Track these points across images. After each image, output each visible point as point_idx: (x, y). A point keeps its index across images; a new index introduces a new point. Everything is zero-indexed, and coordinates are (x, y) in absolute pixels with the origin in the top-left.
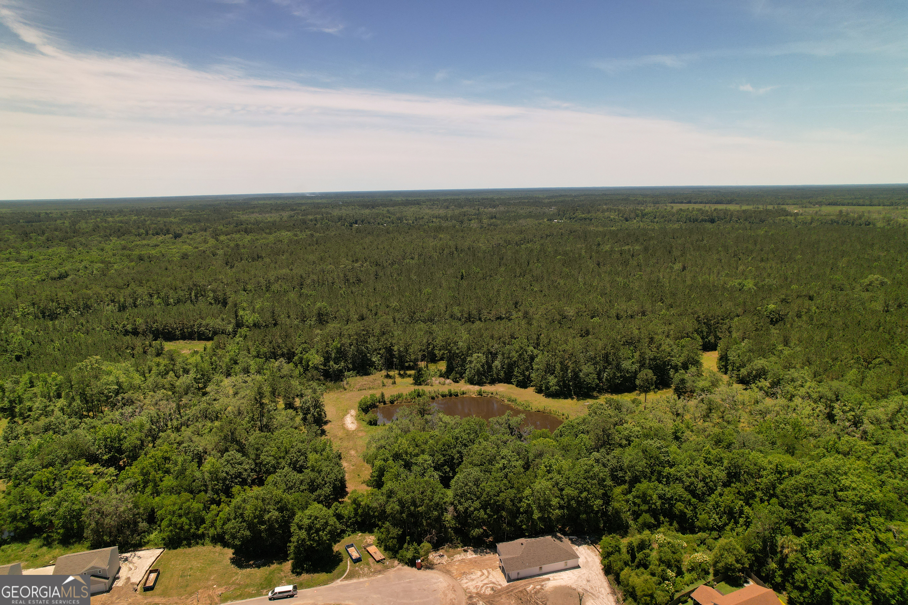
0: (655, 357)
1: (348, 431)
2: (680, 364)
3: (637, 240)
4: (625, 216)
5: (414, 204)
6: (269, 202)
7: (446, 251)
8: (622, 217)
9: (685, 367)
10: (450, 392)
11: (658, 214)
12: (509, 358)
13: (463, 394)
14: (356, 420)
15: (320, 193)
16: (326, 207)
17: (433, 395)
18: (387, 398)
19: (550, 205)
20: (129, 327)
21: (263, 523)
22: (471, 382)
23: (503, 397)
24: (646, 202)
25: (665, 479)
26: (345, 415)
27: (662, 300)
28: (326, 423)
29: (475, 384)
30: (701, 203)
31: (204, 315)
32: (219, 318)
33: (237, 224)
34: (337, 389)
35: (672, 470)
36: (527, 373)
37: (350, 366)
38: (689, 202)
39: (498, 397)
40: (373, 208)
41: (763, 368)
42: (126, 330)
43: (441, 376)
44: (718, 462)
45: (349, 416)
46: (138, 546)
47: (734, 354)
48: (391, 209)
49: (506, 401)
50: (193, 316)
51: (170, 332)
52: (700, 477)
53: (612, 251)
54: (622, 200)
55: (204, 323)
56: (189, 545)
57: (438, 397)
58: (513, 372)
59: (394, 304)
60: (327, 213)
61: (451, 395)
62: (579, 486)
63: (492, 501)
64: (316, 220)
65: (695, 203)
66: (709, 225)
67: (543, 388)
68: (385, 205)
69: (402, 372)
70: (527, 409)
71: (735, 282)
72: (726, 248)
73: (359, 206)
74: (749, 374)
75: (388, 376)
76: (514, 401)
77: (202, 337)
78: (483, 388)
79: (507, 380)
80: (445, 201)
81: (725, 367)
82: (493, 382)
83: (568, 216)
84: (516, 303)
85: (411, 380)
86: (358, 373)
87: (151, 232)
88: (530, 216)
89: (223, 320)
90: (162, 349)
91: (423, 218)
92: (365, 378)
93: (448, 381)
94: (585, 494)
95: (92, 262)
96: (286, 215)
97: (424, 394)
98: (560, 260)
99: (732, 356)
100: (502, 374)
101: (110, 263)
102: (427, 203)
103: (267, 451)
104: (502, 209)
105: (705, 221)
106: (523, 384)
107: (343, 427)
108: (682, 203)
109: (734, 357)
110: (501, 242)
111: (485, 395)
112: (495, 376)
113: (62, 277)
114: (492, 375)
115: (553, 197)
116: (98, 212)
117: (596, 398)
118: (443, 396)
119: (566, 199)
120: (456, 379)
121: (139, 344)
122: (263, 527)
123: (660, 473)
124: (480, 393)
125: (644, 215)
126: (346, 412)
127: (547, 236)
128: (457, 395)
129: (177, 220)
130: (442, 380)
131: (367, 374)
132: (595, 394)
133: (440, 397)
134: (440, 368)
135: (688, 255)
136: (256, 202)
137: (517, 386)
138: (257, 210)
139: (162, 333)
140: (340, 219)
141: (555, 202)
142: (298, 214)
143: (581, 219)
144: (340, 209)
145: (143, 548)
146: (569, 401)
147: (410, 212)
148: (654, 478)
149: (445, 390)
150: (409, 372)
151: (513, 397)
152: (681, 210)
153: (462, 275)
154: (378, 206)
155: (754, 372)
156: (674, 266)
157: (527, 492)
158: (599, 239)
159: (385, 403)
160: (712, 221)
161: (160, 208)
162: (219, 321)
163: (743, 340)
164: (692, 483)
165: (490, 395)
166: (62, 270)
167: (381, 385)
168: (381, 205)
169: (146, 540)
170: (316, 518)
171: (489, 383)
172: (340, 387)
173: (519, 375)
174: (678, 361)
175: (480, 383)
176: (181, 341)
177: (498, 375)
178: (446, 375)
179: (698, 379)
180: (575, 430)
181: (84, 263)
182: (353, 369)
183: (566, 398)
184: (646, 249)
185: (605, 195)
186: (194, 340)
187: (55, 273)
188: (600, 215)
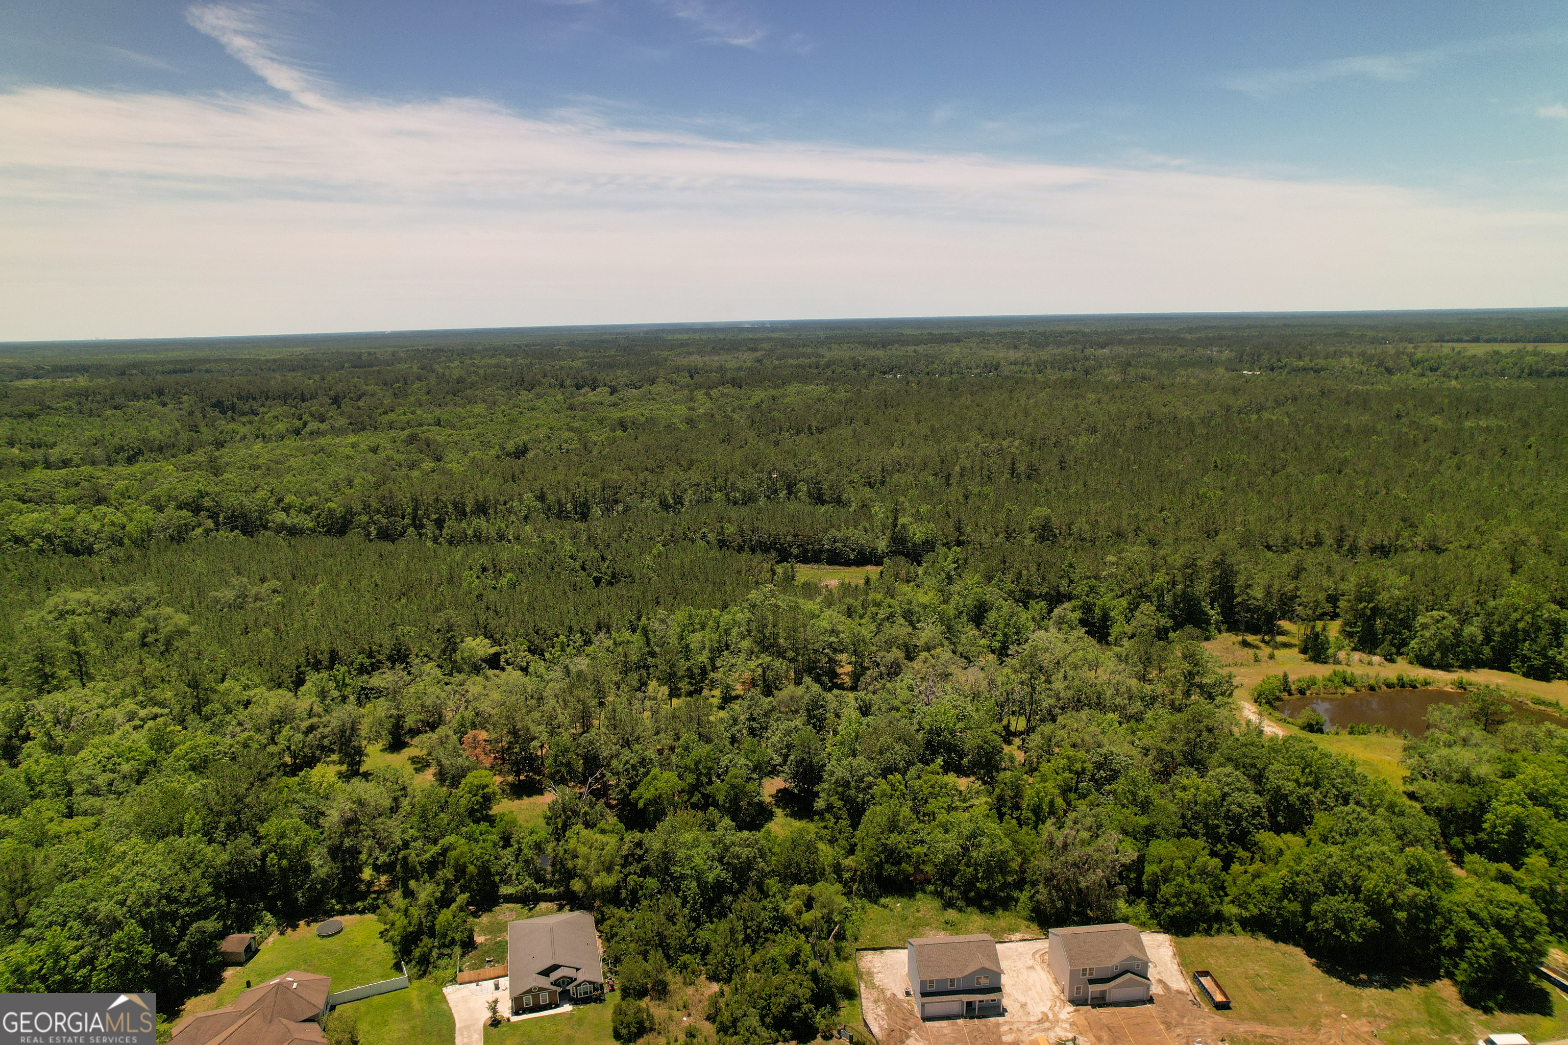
4: (1386, 365)
10: (1400, 679)
13: (1424, 684)
15: (771, 323)
17: (1367, 682)
18: (1292, 684)
22: (1425, 662)
23: (1517, 694)
29: (1436, 668)
32: (860, 528)
36: (1551, 653)
38: (1476, 340)
43: (1352, 648)
50: (819, 523)
54: (1336, 335)
56: (1207, 932)
57: (1380, 688)
58: (1514, 649)
61: (1402, 685)
69: (1265, 638)
75: (1246, 644)
79: (1498, 664)
82: (1466, 665)
83: (1265, 363)
85: (1297, 654)
93: (1376, 659)
106: (1542, 674)
108: (1460, 341)
111: (1470, 689)
112: (1470, 653)
113: (519, 452)
114: (1463, 653)
116: (442, 350)
118: (1389, 686)
120: (1391, 655)
122: (1402, 914)
124: (1461, 685)
128: (1415, 686)
130: (1362, 656)
133: (1384, 687)
154: (892, 343)
159: (1289, 693)
162: (861, 533)
167: (1252, 659)
168: (897, 342)
171: (1460, 667)
173: (1533, 655)
175: (1443, 666)
177: (1476, 652)
178: (1359, 647)
185: (1288, 326)
187: (511, 446)
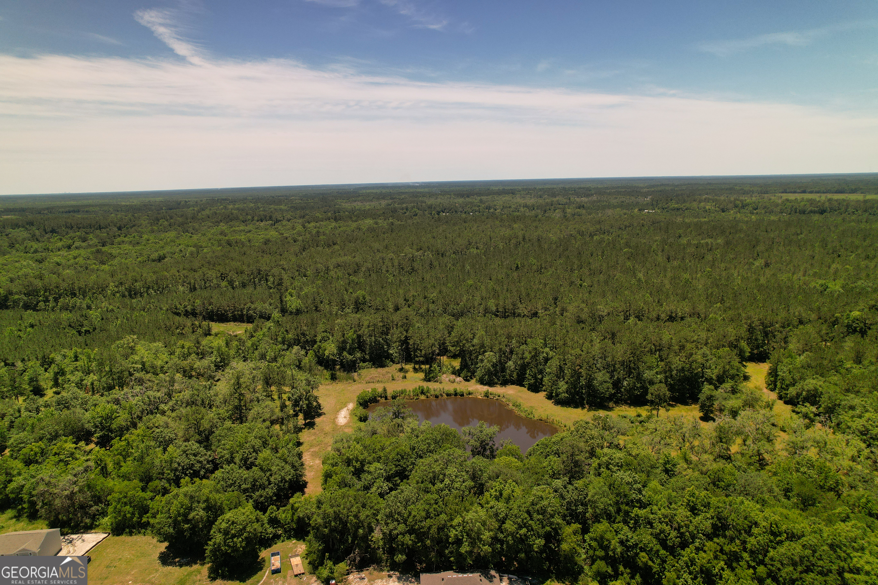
0: (683, 368)
1: (336, 425)
2: (714, 377)
3: (723, 232)
4: (721, 206)
5: (509, 193)
6: (374, 191)
7: (513, 241)
8: (718, 207)
9: (721, 380)
10: (455, 391)
11: (760, 204)
12: (523, 358)
13: (470, 394)
14: (350, 414)
16: (423, 196)
17: (437, 393)
18: (389, 394)
19: (646, 195)
20: (189, 308)
21: (187, 521)
22: (482, 382)
23: (509, 400)
24: (753, 192)
25: (632, 521)
26: (342, 408)
27: (722, 301)
28: (320, 415)
29: (485, 385)
30: (818, 192)
31: (254, 299)
32: (268, 302)
33: (335, 212)
34: (347, 380)
35: (642, 512)
36: (540, 376)
37: (367, 357)
38: (804, 192)
39: (504, 400)
40: (468, 197)
41: (816, 390)
42: (186, 311)
43: (453, 373)
44: (705, 507)
45: (345, 409)
46: (88, 529)
47: (785, 369)
48: (484, 198)
49: (511, 405)
50: (244, 300)
51: (223, 315)
52: (675, 525)
53: (689, 244)
55: (253, 306)
56: (131, 533)
57: (442, 396)
58: (526, 374)
59: (433, 295)
60: (422, 202)
61: (456, 394)
62: (519, 520)
63: (417, 526)
64: (407, 209)
65: (811, 192)
66: (816, 217)
67: (554, 394)
68: (479, 194)
69: (417, 366)
70: (529, 416)
71: (817, 283)
72: (824, 244)
73: (454, 195)
74: (798, 395)
75: (401, 370)
76: (518, 406)
77: (250, 320)
78: (491, 390)
79: (519, 382)
80: (540, 190)
81: (775, 383)
82: (505, 383)
83: (660, 205)
84: (556, 299)
85: (422, 375)
86: (374, 364)
87: (256, 218)
88: (621, 206)
89: (270, 304)
90: (209, 330)
91: (510, 207)
92: (380, 370)
93: (459, 379)
94: (524, 531)
95: (188, 246)
96: (384, 203)
97: (428, 391)
98: (625, 253)
99: (783, 372)
100: (515, 375)
101: (201, 247)
102: (522, 192)
103: (224, 445)
104: (595, 198)
105: (814, 212)
106: (535, 388)
107: (334, 421)
108: (795, 192)
109: (784, 372)
110: (573, 232)
111: (491, 397)
112: (508, 377)
113: (160, 259)
114: (504, 376)
115: (653, 186)
117: (610, 409)
118: (448, 395)
119: (667, 188)
120: (467, 377)
121: (189, 324)
122: (186, 526)
123: (627, 513)
124: (487, 395)
125: (743, 207)
126: (344, 405)
127: (626, 227)
128: (462, 395)
129: (286, 208)
130: (453, 377)
131: (382, 366)
132: (611, 404)
133: (445, 396)
134: (455, 365)
135: (775, 250)
136: (364, 191)
137: (528, 389)
138: (360, 198)
139: (217, 315)
140: (430, 207)
141: (653, 191)
142: (395, 202)
143: (673, 209)
144: (437, 198)
145: (92, 531)
146: (579, 410)
147: (500, 201)
148: (619, 518)
149: (450, 388)
150: (423, 367)
151: (520, 401)
152: (787, 200)
153: (517, 266)
154: (473, 195)
155: (804, 393)
156: (755, 262)
157: (458, 520)
158: (681, 231)
159: (386, 398)
160: (822, 212)
161: (279, 196)
162: (267, 305)
163: (803, 352)
164: (662, 531)
165: (497, 397)
166: (161, 253)
167: (391, 378)
168: (476, 194)
169: (97, 523)
170: (233, 523)
171: (500, 384)
172: (350, 378)
173: (530, 377)
174: (713, 373)
175: (491, 384)
176: (232, 323)
177: (511, 376)
178: (457, 373)
179: (732, 396)
180: (548, 450)
181: (180, 247)
182: (369, 361)
183: (576, 407)
184: (728, 243)
186: (244, 322)
187: (155, 256)
188: (695, 205)
